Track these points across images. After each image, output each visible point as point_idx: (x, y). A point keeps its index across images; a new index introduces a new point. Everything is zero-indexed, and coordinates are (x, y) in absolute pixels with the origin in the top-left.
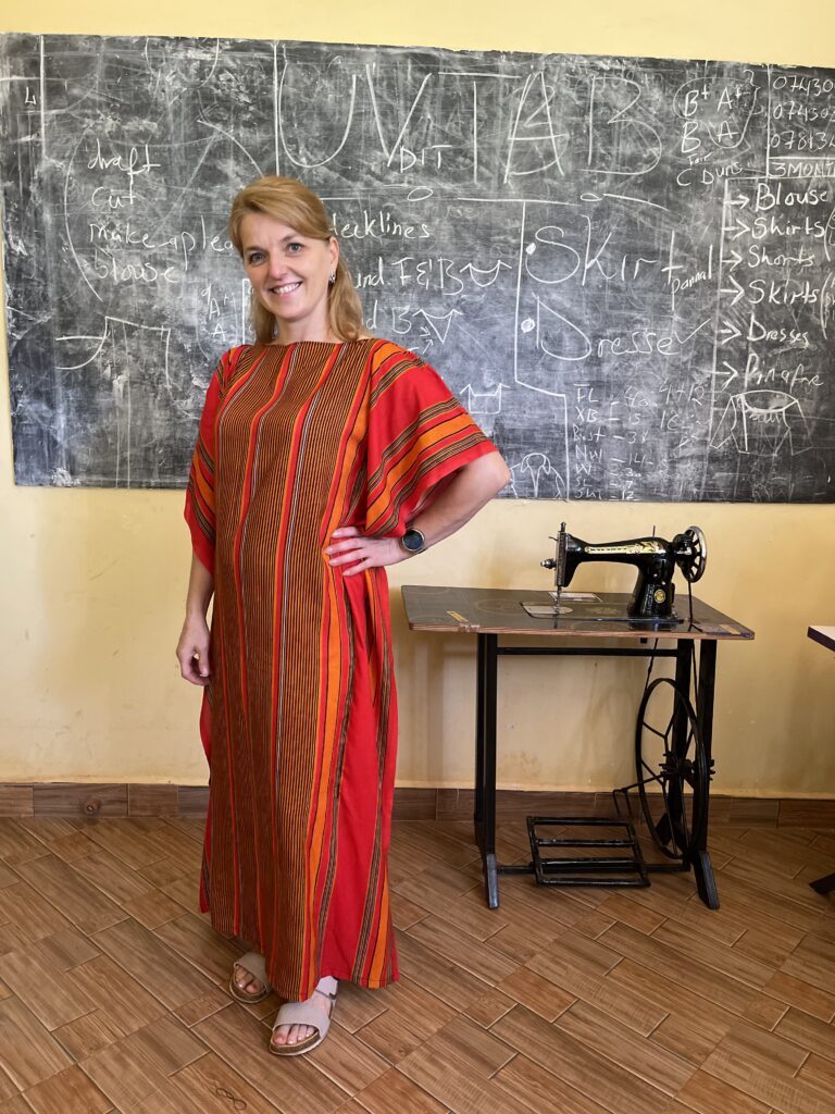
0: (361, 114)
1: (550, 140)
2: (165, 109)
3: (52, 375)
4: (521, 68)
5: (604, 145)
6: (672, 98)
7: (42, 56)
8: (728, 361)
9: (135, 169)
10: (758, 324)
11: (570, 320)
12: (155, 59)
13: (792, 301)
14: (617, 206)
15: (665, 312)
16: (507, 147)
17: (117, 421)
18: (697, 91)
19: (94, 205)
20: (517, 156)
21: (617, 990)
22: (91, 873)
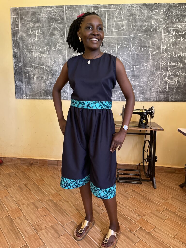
1: (123, 23)
2: (43, 21)
3: (22, 76)
4: (116, 7)
5: (135, 23)
6: (150, 12)
7: (19, 12)
8: (163, 70)
9: (37, 34)
10: (170, 61)
11: (127, 62)
12: (41, 11)
13: (178, 56)
14: (138, 36)
15: (149, 60)
16: (113, 25)
17: (35, 85)
18: (155, 10)
19: (29, 41)
20: (115, 27)
21: (129, 202)
22: (29, 175)
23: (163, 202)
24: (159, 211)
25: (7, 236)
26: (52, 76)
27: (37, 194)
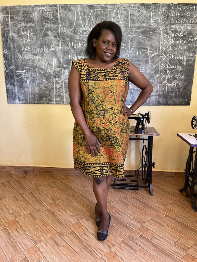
0: (77, 19)
1: (120, 23)
2: (35, 21)
3: (14, 80)
4: (113, 7)
5: (132, 24)
6: (148, 12)
7: (9, 11)
8: (162, 73)
9: (29, 34)
10: (169, 64)
12: (33, 10)
13: (177, 59)
14: (136, 38)
15: (147, 62)
17: (28, 89)
18: (154, 11)
19: (21, 43)
21: (129, 209)
22: (25, 184)
23: (163, 207)
24: (159, 217)
25: (5, 250)
26: (47, 80)
27: (34, 204)
